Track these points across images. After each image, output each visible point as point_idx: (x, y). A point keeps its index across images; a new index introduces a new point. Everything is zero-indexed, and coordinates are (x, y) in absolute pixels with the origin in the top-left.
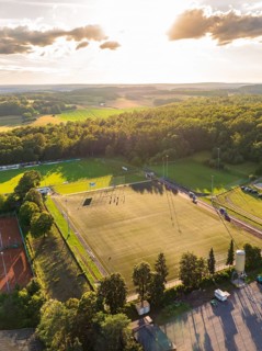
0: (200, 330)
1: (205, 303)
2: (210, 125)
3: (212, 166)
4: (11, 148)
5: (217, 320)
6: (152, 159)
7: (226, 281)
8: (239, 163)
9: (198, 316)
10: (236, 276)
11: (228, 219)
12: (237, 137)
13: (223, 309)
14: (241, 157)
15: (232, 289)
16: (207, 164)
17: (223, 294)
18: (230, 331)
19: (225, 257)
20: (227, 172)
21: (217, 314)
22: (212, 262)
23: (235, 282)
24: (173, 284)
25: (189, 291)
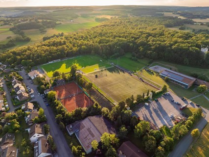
0: (143, 113)
1: (142, 106)
2: (130, 42)
3: (133, 60)
4: (56, 53)
5: (147, 111)
6: (111, 57)
7: (147, 100)
8: (142, 58)
9: (142, 110)
10: (150, 99)
11: (143, 81)
12: (141, 49)
13: (148, 108)
14: (143, 56)
15: (149, 102)
16: (131, 59)
17: (147, 104)
18: (151, 113)
19: (147, 94)
20: (138, 62)
21: (146, 109)
22: (144, 96)
23: (149, 100)
24: (135, 102)
25: (138, 104)
